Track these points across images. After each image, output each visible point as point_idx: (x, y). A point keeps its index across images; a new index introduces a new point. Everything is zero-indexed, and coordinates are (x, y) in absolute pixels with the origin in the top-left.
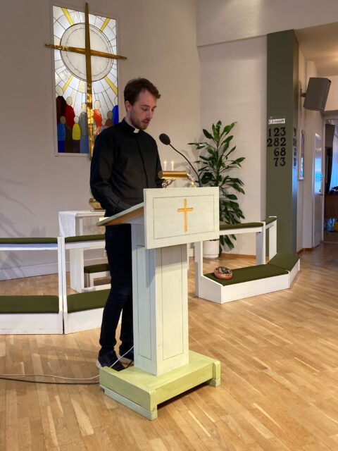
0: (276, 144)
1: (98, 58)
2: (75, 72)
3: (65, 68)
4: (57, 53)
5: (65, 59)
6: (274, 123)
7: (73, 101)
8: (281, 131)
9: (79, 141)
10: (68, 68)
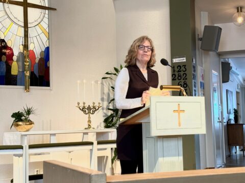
0: (179, 78)
1: (33, 9)
3: (6, 16)
5: (7, 10)
6: (177, 61)
7: (13, 43)
8: (183, 68)
9: (17, 76)
10: (9, 17)
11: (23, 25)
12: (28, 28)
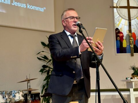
1: (133, 9)
2: (123, 17)
3: (119, 15)
4: (115, 9)
5: (119, 12)
7: (123, 30)
9: (126, 47)
10: (120, 16)
11: (128, 19)
12: (131, 20)
